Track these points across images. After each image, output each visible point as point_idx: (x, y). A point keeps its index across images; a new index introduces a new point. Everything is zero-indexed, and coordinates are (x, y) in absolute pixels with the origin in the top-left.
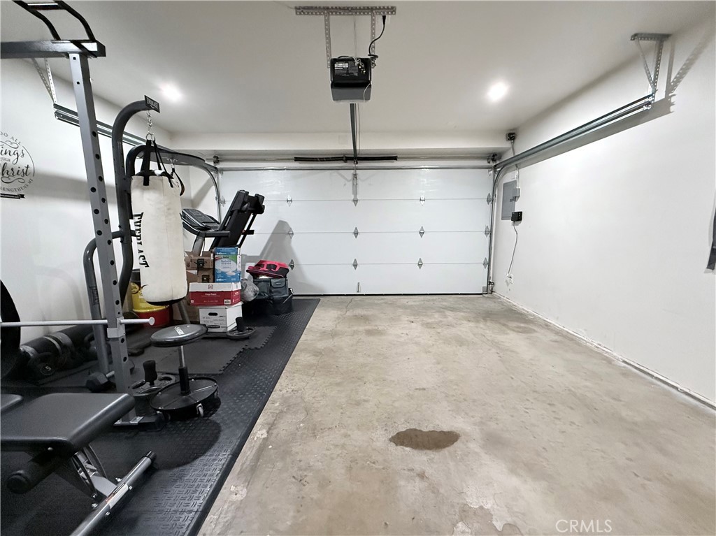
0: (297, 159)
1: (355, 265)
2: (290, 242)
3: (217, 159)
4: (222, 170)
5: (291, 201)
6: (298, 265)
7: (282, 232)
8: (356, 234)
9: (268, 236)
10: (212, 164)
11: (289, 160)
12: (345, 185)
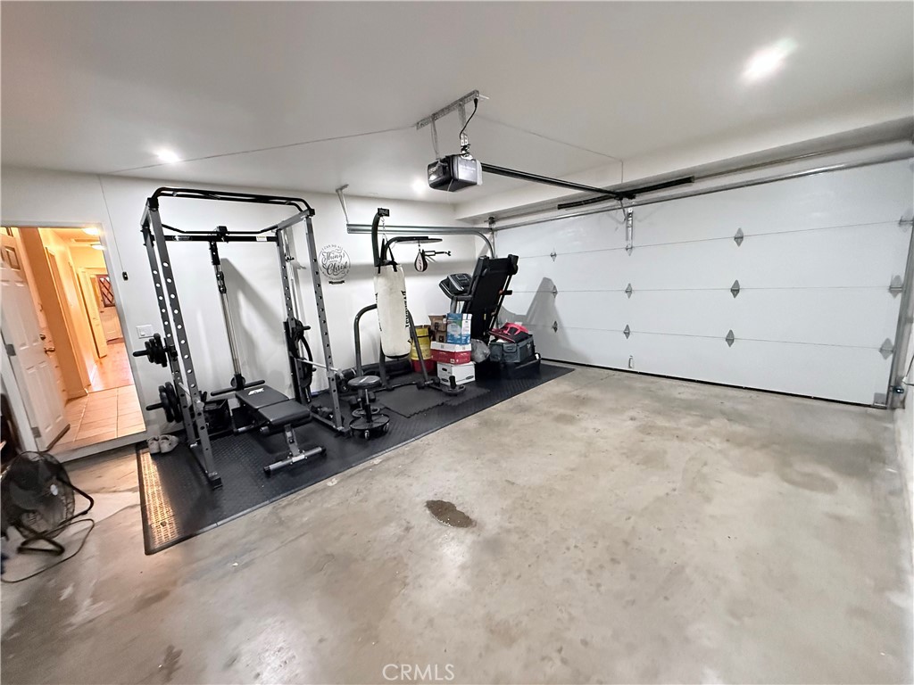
0: (560, 207)
1: (627, 333)
2: (554, 301)
3: (492, 220)
4: (497, 230)
5: (555, 255)
6: (562, 327)
7: (547, 290)
8: (629, 291)
9: (533, 295)
10: (487, 225)
11: (552, 209)
12: (617, 228)
